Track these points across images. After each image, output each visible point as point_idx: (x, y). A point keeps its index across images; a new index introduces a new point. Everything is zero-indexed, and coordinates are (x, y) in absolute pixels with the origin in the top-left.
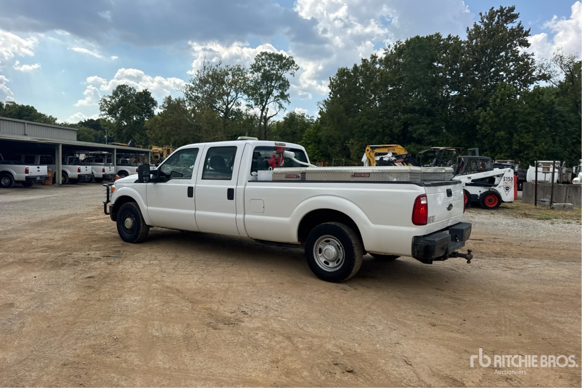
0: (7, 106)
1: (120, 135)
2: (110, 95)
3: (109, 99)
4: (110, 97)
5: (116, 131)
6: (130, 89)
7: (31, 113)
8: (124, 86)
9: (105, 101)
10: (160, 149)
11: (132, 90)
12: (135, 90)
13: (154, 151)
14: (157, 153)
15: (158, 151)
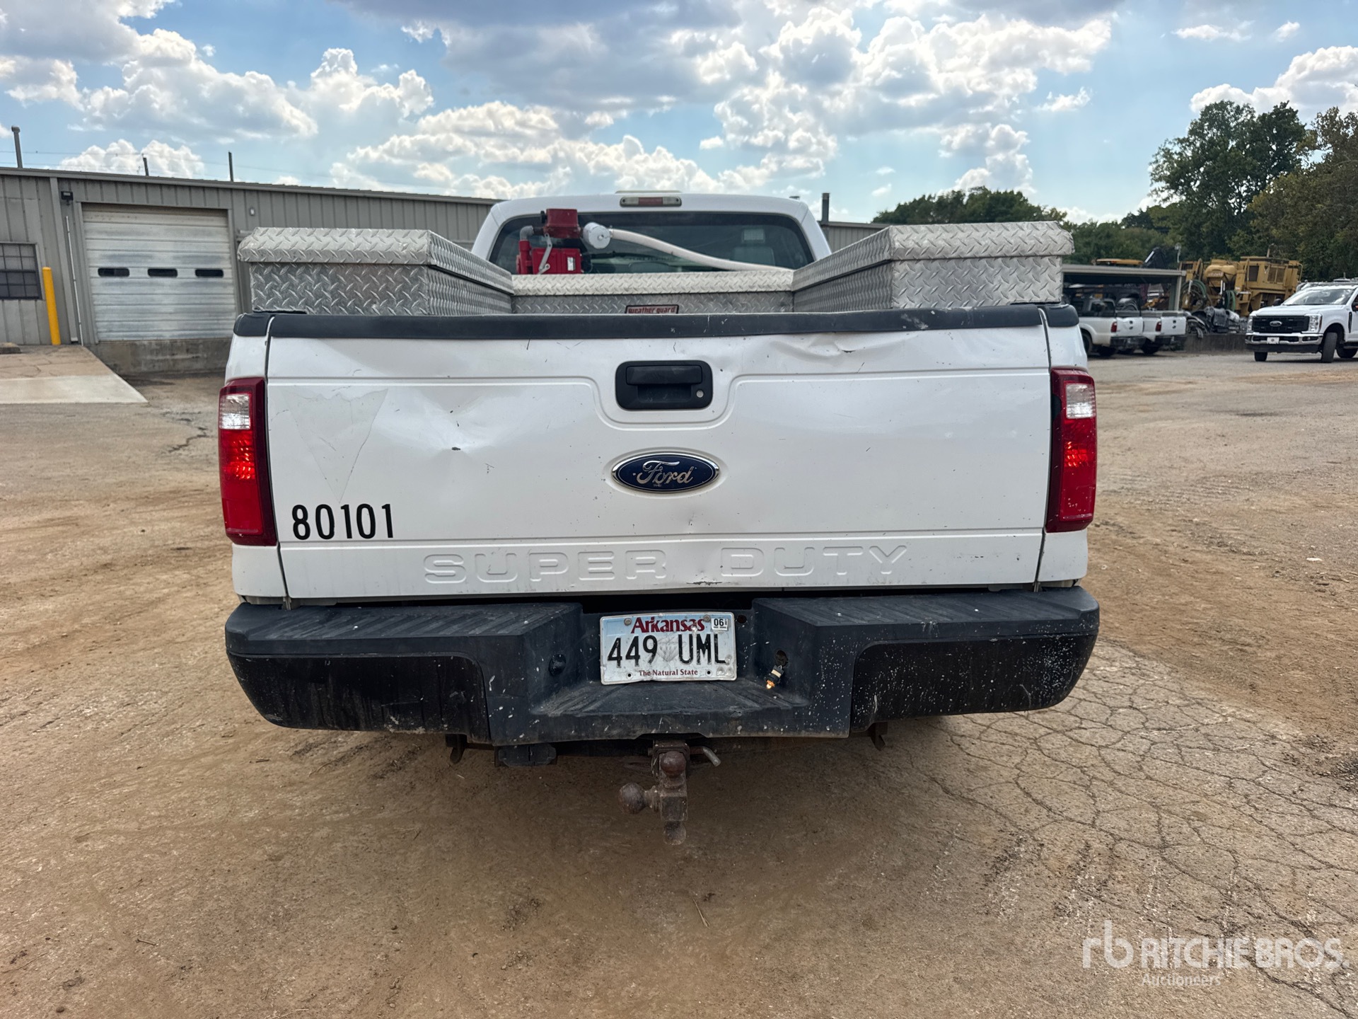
0: (972, 196)
1: (1194, 238)
2: (1181, 138)
3: (1177, 149)
4: (1181, 141)
5: (1186, 229)
6: (1239, 111)
7: (1012, 206)
8: (1222, 106)
9: (1168, 154)
10: (1228, 268)
11: (1245, 113)
12: (1251, 112)
13: (1211, 275)
14: (1219, 279)
15: (1221, 275)
